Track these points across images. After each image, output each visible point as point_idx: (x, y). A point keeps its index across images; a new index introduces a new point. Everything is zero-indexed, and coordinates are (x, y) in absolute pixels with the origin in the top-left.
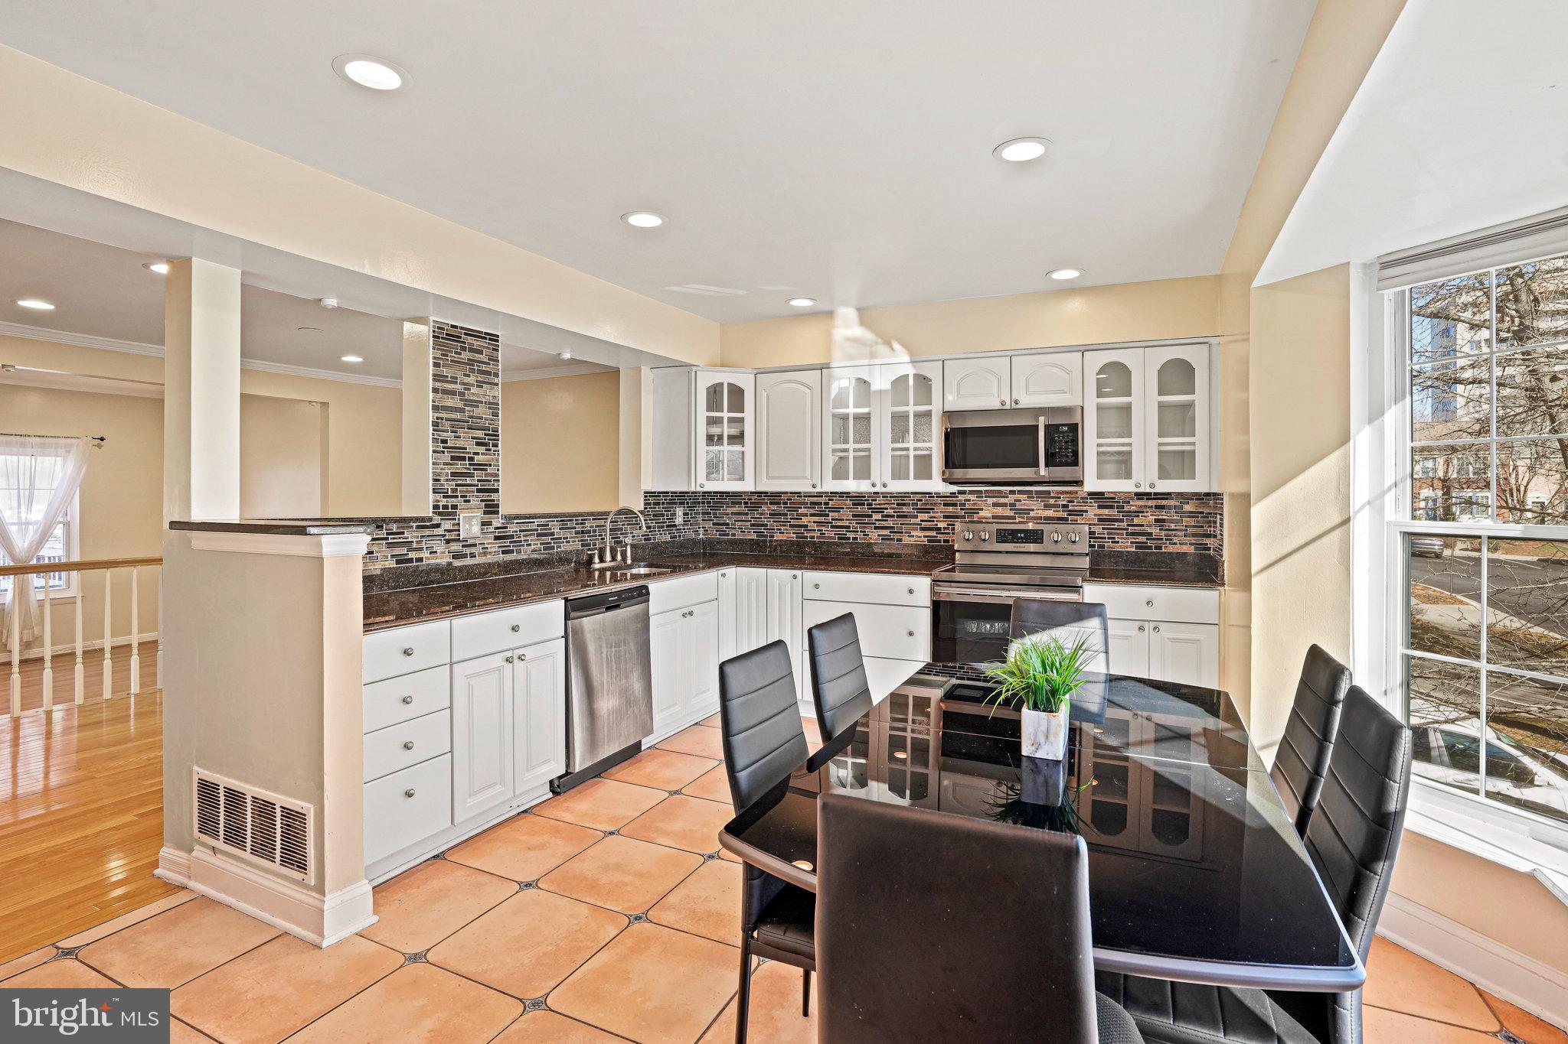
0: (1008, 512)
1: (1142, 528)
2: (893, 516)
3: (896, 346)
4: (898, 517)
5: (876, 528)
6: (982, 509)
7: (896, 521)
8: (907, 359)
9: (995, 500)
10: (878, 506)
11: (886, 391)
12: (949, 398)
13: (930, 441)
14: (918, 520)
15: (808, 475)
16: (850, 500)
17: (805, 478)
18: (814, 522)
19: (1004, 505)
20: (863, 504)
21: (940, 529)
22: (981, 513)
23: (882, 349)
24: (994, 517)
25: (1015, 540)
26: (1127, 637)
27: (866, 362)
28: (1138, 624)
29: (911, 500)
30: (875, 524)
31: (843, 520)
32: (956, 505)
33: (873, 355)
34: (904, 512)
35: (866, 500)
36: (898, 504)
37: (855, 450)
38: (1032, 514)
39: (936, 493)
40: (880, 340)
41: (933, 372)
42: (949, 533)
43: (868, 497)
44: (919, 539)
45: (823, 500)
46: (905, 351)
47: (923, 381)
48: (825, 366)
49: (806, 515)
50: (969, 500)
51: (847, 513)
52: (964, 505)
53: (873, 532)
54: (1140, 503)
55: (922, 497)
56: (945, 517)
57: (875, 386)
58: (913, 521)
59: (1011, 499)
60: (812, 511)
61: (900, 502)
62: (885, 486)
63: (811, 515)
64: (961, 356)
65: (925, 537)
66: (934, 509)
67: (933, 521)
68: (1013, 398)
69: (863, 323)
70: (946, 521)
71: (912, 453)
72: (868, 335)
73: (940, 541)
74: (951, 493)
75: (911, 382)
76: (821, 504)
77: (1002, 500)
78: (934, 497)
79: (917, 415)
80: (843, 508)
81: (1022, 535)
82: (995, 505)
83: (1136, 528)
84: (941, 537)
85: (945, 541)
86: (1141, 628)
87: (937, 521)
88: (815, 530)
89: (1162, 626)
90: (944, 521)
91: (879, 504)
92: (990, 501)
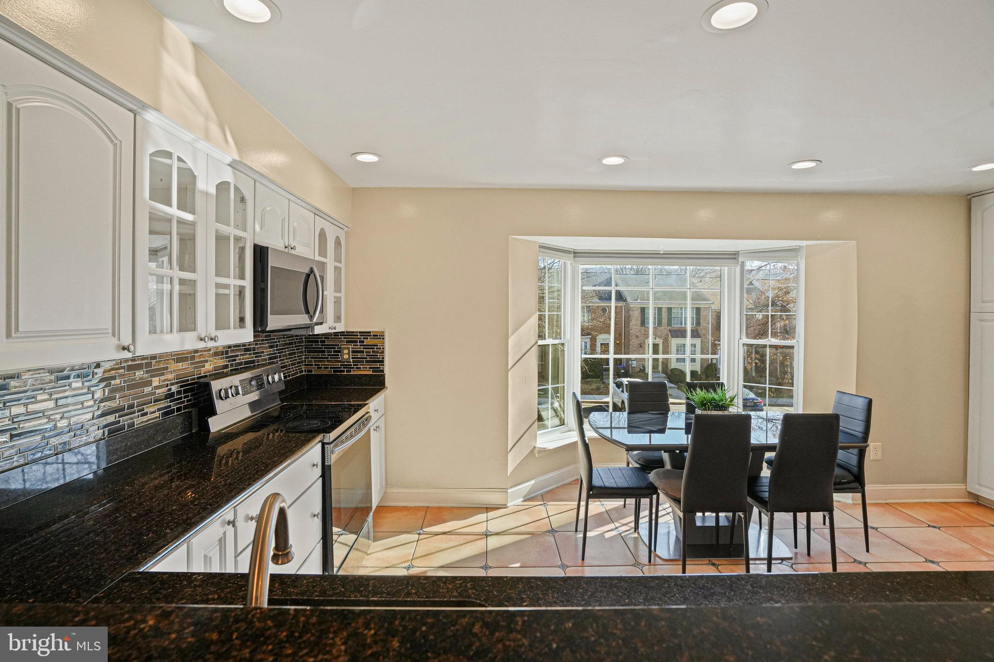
3: (229, 136)
11: (211, 196)
12: (257, 227)
13: (244, 278)
37: (179, 281)
40: (214, 117)
46: (236, 150)
62: (211, 339)
68: (290, 242)
69: (198, 73)
71: (232, 293)
72: (204, 100)
75: (232, 195)
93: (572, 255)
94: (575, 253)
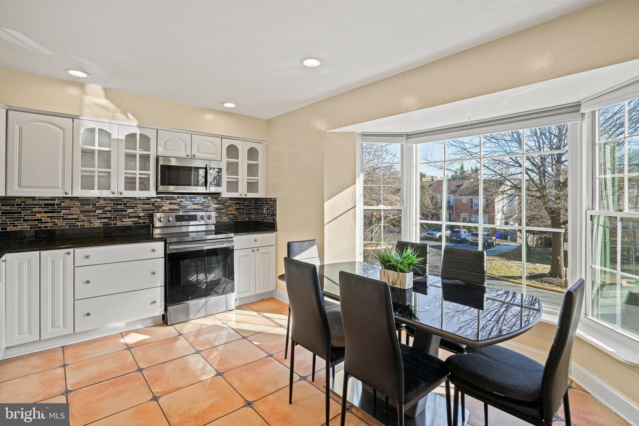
0: (176, 207)
1: (231, 212)
2: (111, 211)
3: (130, 116)
4: (114, 211)
5: (98, 218)
6: (164, 206)
7: (113, 213)
8: (135, 123)
9: (170, 201)
10: (100, 206)
11: (122, 140)
12: (160, 149)
13: (149, 170)
14: (127, 213)
15: (60, 185)
16: (79, 202)
17: (58, 188)
18: (47, 217)
19: (175, 204)
20: (90, 205)
21: (140, 217)
22: (163, 208)
23: (120, 115)
24: (170, 210)
25: (185, 220)
26: (248, 255)
27: (107, 121)
28: (251, 249)
29: (123, 202)
30: (98, 216)
31: (73, 214)
32: (150, 204)
33: (113, 118)
34: (118, 208)
35: (91, 202)
36: (114, 204)
37: (99, 172)
38: (188, 208)
39: (138, 198)
40: (119, 110)
41: (151, 134)
42: (146, 219)
43: (93, 200)
44: (128, 223)
45: (56, 202)
46: (136, 120)
47: (145, 139)
48: (76, 117)
49: (41, 212)
50: (157, 201)
51: (76, 210)
52: (154, 204)
53: (96, 221)
54: (230, 202)
55: (130, 200)
56: (143, 210)
57: (114, 136)
58: (123, 213)
59: (178, 200)
60: (46, 210)
61: (115, 203)
62: (121, 194)
63: (45, 212)
64: (166, 129)
65: (131, 221)
66: (137, 206)
67: (137, 213)
68: (192, 154)
69: (107, 97)
70: (144, 213)
71: (138, 176)
72: (111, 106)
73: (140, 223)
74: (147, 198)
75: (138, 138)
76: (54, 205)
77: (174, 201)
78: (137, 200)
79: (141, 156)
80: (74, 207)
81: (187, 218)
82: (170, 204)
83: (229, 212)
84: (141, 221)
85: (143, 223)
86: (253, 251)
87: (138, 213)
88: (48, 222)
89: (259, 248)
90: (143, 213)
91: (101, 204)
92: (168, 202)
93: (405, 138)
94: (408, 135)
